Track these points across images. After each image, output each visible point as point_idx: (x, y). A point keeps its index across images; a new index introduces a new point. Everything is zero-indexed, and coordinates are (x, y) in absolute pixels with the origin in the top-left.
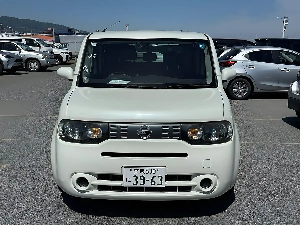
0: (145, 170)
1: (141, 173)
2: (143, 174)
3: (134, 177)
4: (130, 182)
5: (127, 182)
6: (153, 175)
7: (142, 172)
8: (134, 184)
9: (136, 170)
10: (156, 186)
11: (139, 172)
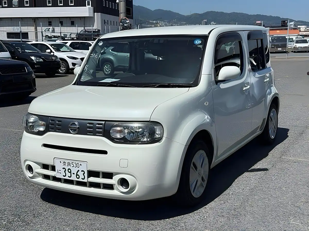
0: (71, 163)
1: (68, 166)
2: (69, 167)
3: (63, 168)
4: (60, 173)
5: (58, 173)
6: (77, 169)
7: (69, 164)
8: (63, 176)
9: (64, 162)
10: (80, 180)
11: (67, 165)
